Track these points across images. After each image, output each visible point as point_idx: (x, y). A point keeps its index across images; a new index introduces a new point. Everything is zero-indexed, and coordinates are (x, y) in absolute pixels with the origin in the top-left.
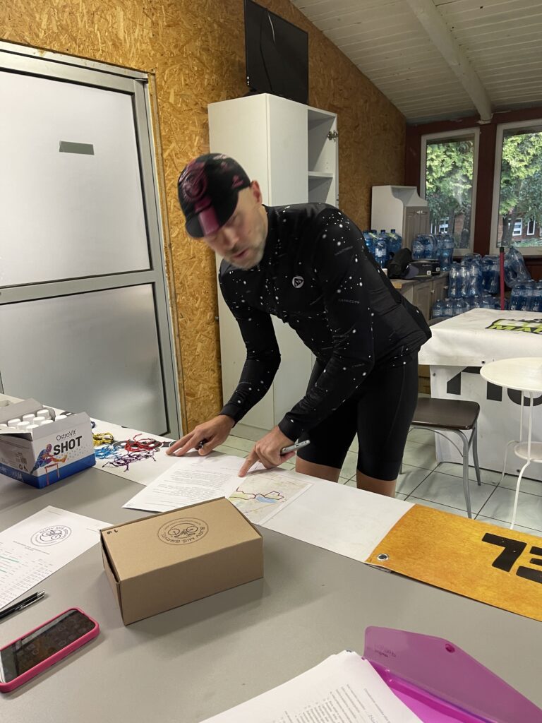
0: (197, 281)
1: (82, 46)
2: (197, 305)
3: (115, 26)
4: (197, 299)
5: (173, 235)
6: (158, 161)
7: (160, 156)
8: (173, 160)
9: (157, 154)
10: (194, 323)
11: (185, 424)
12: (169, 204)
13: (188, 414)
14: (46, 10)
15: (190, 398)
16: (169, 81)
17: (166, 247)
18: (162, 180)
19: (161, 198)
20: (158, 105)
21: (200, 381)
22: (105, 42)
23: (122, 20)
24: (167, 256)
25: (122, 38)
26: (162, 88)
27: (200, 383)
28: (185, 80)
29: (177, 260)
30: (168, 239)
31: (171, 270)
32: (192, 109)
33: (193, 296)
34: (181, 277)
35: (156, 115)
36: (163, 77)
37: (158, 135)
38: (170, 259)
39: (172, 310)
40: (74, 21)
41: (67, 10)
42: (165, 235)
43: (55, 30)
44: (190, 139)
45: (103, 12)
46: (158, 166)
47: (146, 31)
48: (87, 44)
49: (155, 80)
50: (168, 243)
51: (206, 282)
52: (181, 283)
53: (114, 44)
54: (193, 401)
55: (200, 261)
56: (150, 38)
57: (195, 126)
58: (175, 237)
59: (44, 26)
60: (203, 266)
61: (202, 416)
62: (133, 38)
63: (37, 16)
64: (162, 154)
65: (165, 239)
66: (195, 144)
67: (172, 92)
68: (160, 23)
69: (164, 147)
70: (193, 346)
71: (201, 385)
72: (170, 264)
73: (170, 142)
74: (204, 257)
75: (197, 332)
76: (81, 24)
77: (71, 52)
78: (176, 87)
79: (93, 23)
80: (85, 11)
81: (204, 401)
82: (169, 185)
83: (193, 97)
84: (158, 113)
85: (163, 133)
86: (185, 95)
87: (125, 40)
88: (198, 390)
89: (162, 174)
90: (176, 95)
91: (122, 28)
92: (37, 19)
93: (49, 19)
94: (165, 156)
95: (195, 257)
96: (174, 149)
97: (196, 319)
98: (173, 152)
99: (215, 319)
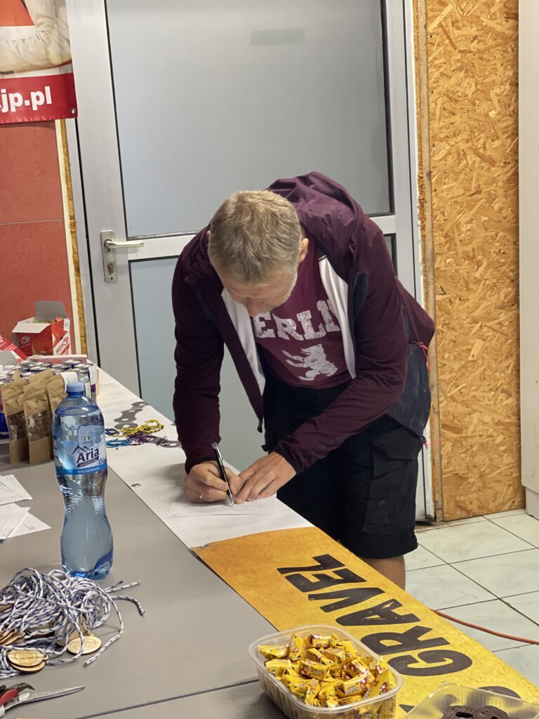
0: (482, 233)
2: (477, 275)
4: (479, 264)
5: (437, 158)
6: (417, 39)
7: (422, 29)
8: (446, 33)
9: (417, 27)
10: (469, 304)
11: (438, 476)
12: (432, 105)
13: (444, 461)
15: (449, 434)
17: (421, 178)
18: (423, 68)
19: (419, 97)
21: (475, 407)
24: (422, 192)
27: (474, 411)
29: (441, 198)
30: (426, 164)
31: (428, 214)
33: (471, 259)
34: (448, 226)
38: (428, 198)
39: (426, 282)
42: (421, 157)
46: (417, 47)
50: (426, 170)
51: (501, 234)
52: (446, 236)
54: (456, 441)
55: (491, 199)
58: (440, 160)
60: (496, 207)
61: (475, 470)
64: (426, 27)
65: (421, 164)
69: (430, 14)
70: (463, 344)
71: (476, 416)
72: (427, 205)
73: (445, 5)
74: (501, 192)
75: (475, 321)
81: (482, 445)
82: (436, 75)
88: (470, 423)
89: (424, 57)
94: (430, 29)
95: (480, 192)
96: (450, 15)
97: (473, 298)
98: (449, 21)
99: (516, 301)
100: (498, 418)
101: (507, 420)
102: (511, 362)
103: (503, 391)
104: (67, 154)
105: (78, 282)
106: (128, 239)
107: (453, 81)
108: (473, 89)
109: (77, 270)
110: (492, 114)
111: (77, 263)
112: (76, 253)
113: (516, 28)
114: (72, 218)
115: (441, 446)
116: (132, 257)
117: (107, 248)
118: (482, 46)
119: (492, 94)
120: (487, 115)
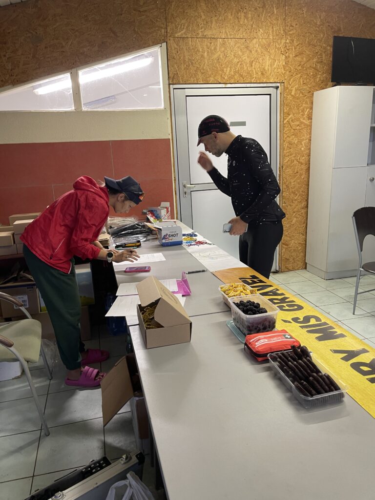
0: (298, 185)
1: (245, 78)
2: (296, 198)
3: (264, 64)
4: (296, 195)
5: (285, 162)
6: (280, 125)
7: (282, 122)
8: (289, 124)
9: (280, 122)
10: (293, 207)
11: (280, 259)
12: (284, 146)
13: (283, 254)
14: (229, 66)
15: (284, 246)
16: (293, 84)
17: (280, 168)
18: (282, 134)
19: (280, 143)
20: (284, 97)
21: (293, 238)
22: (257, 73)
23: (268, 60)
24: (280, 172)
25: (267, 69)
26: (288, 88)
28: (303, 81)
30: (281, 164)
31: (281, 179)
32: (306, 96)
33: (294, 193)
34: (287, 183)
35: (282, 102)
36: (289, 83)
37: (282, 112)
38: (282, 174)
39: (280, 200)
40: (242, 68)
41: (240, 63)
42: (280, 162)
43: (233, 74)
44: (303, 111)
45: (258, 59)
46: (280, 127)
47: (281, 62)
48: (248, 76)
49: (284, 86)
50: (281, 165)
51: (303, 186)
52: (287, 186)
53: (262, 74)
54: (286, 248)
55: (301, 175)
56: (283, 65)
57: (307, 104)
59: (227, 74)
60: (303, 177)
61: (292, 258)
62: (273, 67)
63: (225, 69)
64: (283, 122)
65: (280, 164)
66: (306, 113)
67: (294, 89)
68: (291, 56)
69: (285, 118)
70: (290, 219)
71: (293, 241)
72: (281, 176)
73: (289, 115)
74: (304, 173)
75: (294, 212)
76: (245, 68)
77: (240, 82)
78: (297, 86)
79: (252, 66)
80: (248, 62)
81: (294, 250)
82: (286, 136)
83: (308, 89)
84: (284, 101)
85: (285, 111)
86: (302, 89)
87: (268, 69)
88: (291, 243)
89: (282, 131)
90: (296, 90)
91: (267, 64)
92: (225, 71)
93: (231, 69)
94: (284, 122)
95: (298, 173)
96: (291, 118)
97: (294, 205)
98: (290, 120)
99: (307, 207)
100: (299, 242)
101: (302, 243)
102: (305, 225)
103: (302, 234)
104: (174, 159)
105: (176, 197)
106: (191, 185)
107: (291, 138)
108: (297, 141)
109: (176, 193)
110: (302, 149)
111: (175, 191)
112: (175, 188)
113: (311, 122)
114: (175, 178)
115: (282, 250)
116: (192, 190)
117: (185, 186)
118: (300, 128)
119: (303, 143)
120: (301, 149)
